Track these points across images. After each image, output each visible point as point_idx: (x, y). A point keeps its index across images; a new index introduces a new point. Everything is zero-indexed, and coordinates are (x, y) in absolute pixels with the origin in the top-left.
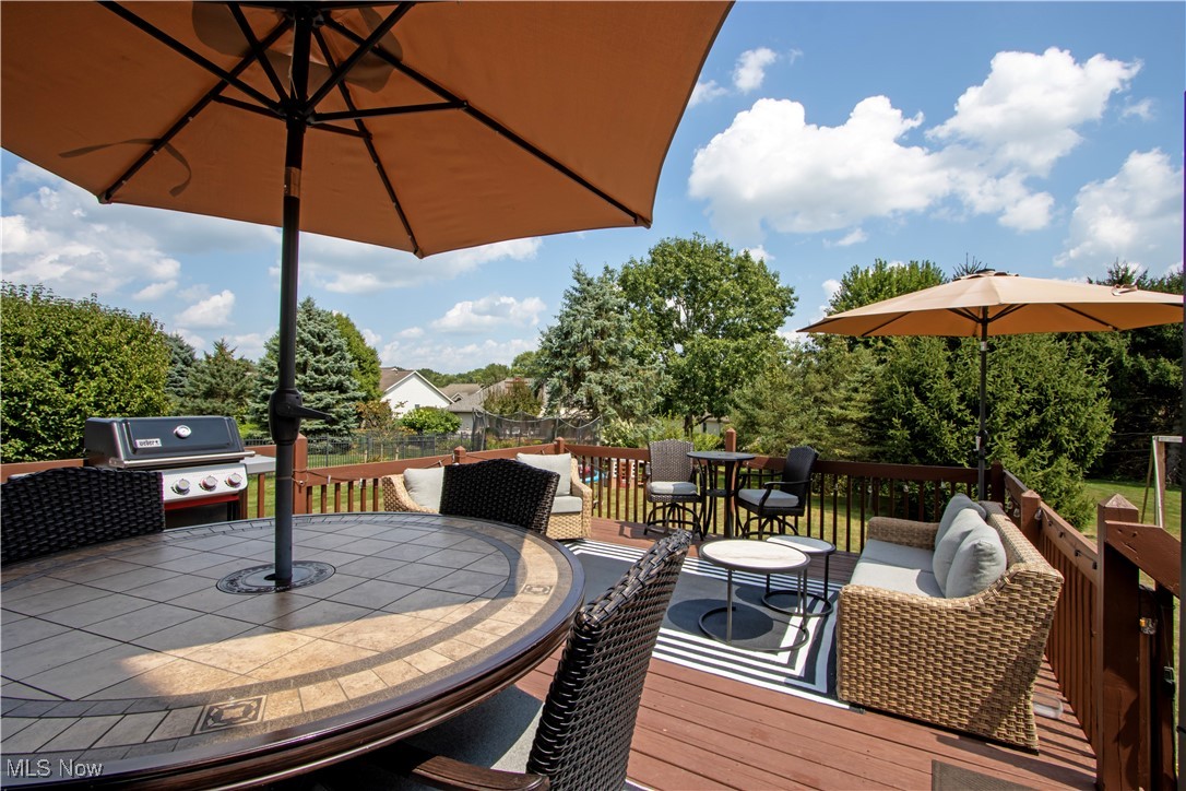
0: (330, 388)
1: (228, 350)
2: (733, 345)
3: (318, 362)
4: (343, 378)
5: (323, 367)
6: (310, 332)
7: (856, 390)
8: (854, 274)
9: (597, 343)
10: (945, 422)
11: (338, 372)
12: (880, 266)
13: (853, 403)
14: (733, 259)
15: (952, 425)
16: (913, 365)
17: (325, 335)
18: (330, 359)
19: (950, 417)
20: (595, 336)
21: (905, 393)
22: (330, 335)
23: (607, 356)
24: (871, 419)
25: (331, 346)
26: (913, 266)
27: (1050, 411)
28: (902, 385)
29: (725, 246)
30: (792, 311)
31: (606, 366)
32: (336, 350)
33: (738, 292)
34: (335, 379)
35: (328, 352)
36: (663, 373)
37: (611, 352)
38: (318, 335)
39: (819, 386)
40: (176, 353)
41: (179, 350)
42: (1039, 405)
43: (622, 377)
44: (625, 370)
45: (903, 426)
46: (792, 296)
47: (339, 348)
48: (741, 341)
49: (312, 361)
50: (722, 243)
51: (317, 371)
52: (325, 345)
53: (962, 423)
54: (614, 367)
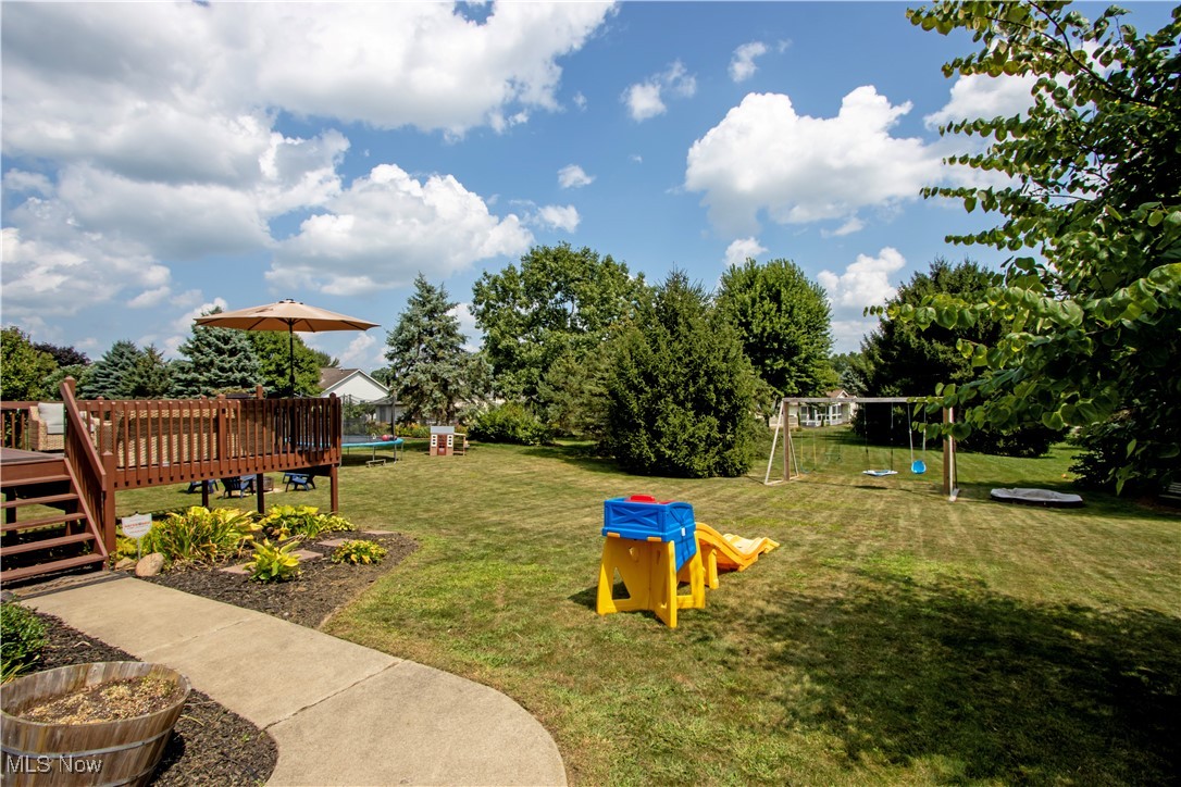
0: (234, 383)
1: (158, 353)
3: (222, 361)
4: (246, 374)
5: (227, 366)
6: (215, 336)
11: (243, 369)
17: (229, 339)
18: (234, 359)
22: (235, 339)
23: (437, 350)
25: (235, 348)
31: (436, 358)
32: (240, 351)
34: (238, 375)
35: (233, 353)
38: (223, 338)
40: (127, 358)
41: (130, 356)
43: (449, 366)
44: (454, 360)
47: (243, 349)
49: (217, 361)
51: (222, 369)
52: (229, 347)
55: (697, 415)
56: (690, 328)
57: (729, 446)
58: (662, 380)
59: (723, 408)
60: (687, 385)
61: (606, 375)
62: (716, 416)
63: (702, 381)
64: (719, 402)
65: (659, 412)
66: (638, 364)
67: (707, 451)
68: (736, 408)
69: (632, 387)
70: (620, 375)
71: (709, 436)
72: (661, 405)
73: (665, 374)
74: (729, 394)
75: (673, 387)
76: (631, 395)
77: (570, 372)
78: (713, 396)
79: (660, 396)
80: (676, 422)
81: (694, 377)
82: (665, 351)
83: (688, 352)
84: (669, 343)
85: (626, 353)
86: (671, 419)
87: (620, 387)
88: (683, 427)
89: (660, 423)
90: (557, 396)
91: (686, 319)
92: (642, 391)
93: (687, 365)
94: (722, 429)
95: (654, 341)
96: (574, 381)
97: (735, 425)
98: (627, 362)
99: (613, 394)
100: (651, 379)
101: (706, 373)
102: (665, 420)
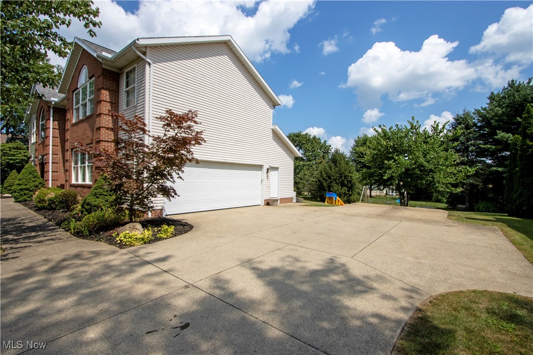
55: (341, 187)
56: (340, 164)
57: (350, 195)
58: (332, 178)
59: (349, 185)
60: (339, 179)
61: (317, 176)
62: (347, 187)
63: (343, 178)
64: (348, 184)
65: (332, 186)
66: (326, 173)
67: (344, 197)
68: (352, 185)
69: (324, 179)
70: (321, 176)
71: (345, 192)
72: (332, 184)
73: (333, 176)
74: (350, 182)
75: (335, 180)
76: (324, 181)
77: (305, 175)
78: (346, 182)
79: (332, 182)
80: (336, 189)
81: (341, 177)
82: (333, 171)
83: (340, 171)
84: (335, 168)
85: (323, 170)
86: (335, 188)
87: (321, 179)
88: (338, 190)
89: (332, 189)
90: (302, 182)
91: (339, 162)
92: (327, 181)
93: (339, 174)
94: (349, 191)
95: (330, 168)
96: (307, 177)
97: (352, 190)
98: (323, 173)
99: (319, 181)
100: (330, 178)
101: (344, 176)
102: (333, 188)
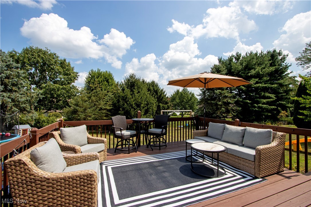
2: (61, 87)
7: (107, 101)
8: (92, 71)
9: (7, 81)
10: (132, 109)
12: (99, 70)
13: (107, 105)
14: (59, 60)
15: (133, 110)
16: (123, 95)
19: (132, 108)
20: (6, 78)
21: (122, 102)
23: (11, 86)
24: (112, 109)
26: (106, 72)
27: (149, 106)
28: (122, 100)
29: (57, 55)
30: (78, 79)
31: (11, 91)
33: (61, 70)
36: (40, 95)
37: (13, 85)
39: (95, 100)
42: (147, 105)
43: (20, 95)
44: (21, 92)
45: (122, 111)
46: (78, 75)
48: (64, 86)
50: (56, 54)
53: (135, 109)
54: (16, 91)
